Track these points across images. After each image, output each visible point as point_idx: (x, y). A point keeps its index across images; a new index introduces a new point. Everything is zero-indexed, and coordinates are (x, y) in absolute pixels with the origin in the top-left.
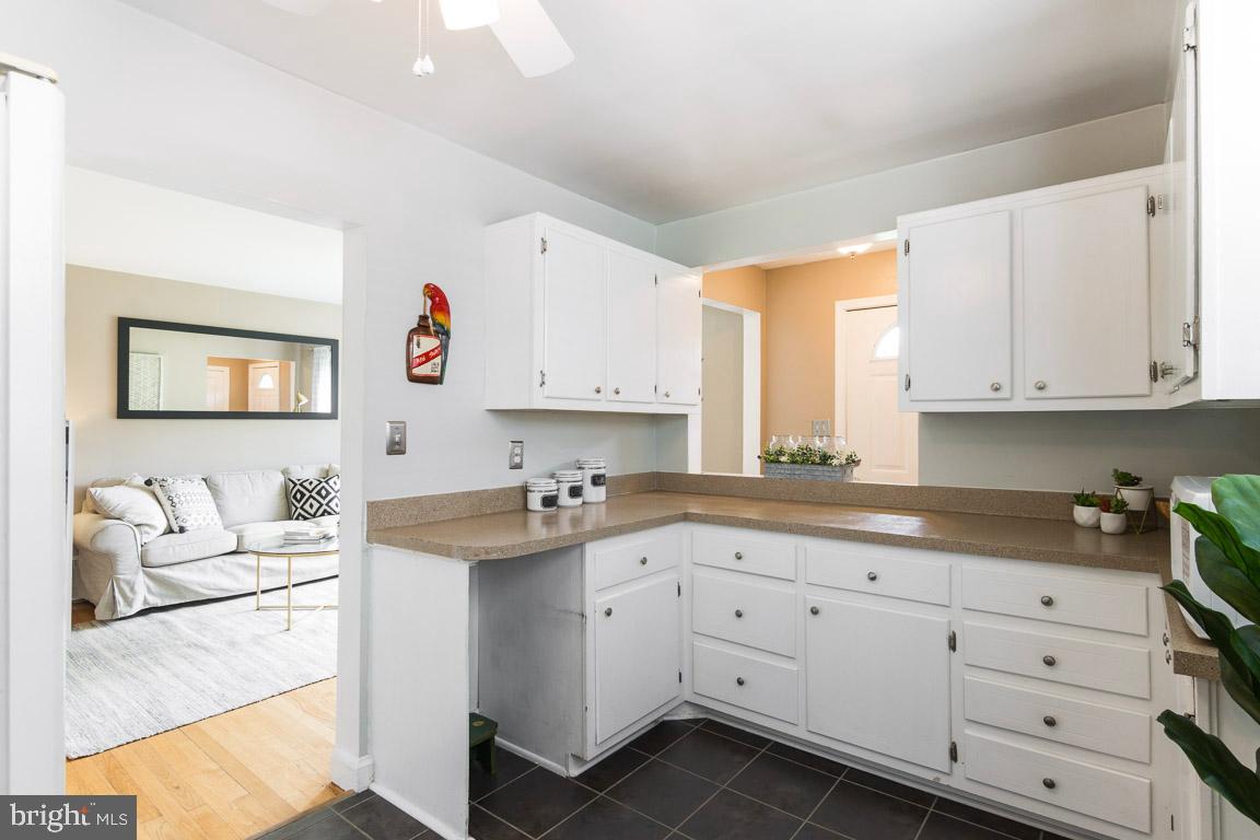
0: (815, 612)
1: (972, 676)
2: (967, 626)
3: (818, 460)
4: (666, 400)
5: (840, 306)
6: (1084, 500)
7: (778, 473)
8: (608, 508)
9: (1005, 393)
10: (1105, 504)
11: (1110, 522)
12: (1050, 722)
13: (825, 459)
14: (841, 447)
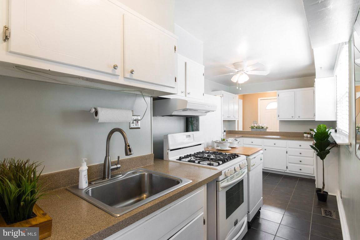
0: (265, 150)
1: (290, 156)
2: (289, 150)
3: (261, 128)
4: (230, 118)
5: (259, 99)
6: (305, 133)
7: (254, 130)
8: (226, 136)
9: (294, 118)
10: (308, 133)
11: (309, 136)
12: (301, 161)
13: (262, 128)
14: (265, 126)
